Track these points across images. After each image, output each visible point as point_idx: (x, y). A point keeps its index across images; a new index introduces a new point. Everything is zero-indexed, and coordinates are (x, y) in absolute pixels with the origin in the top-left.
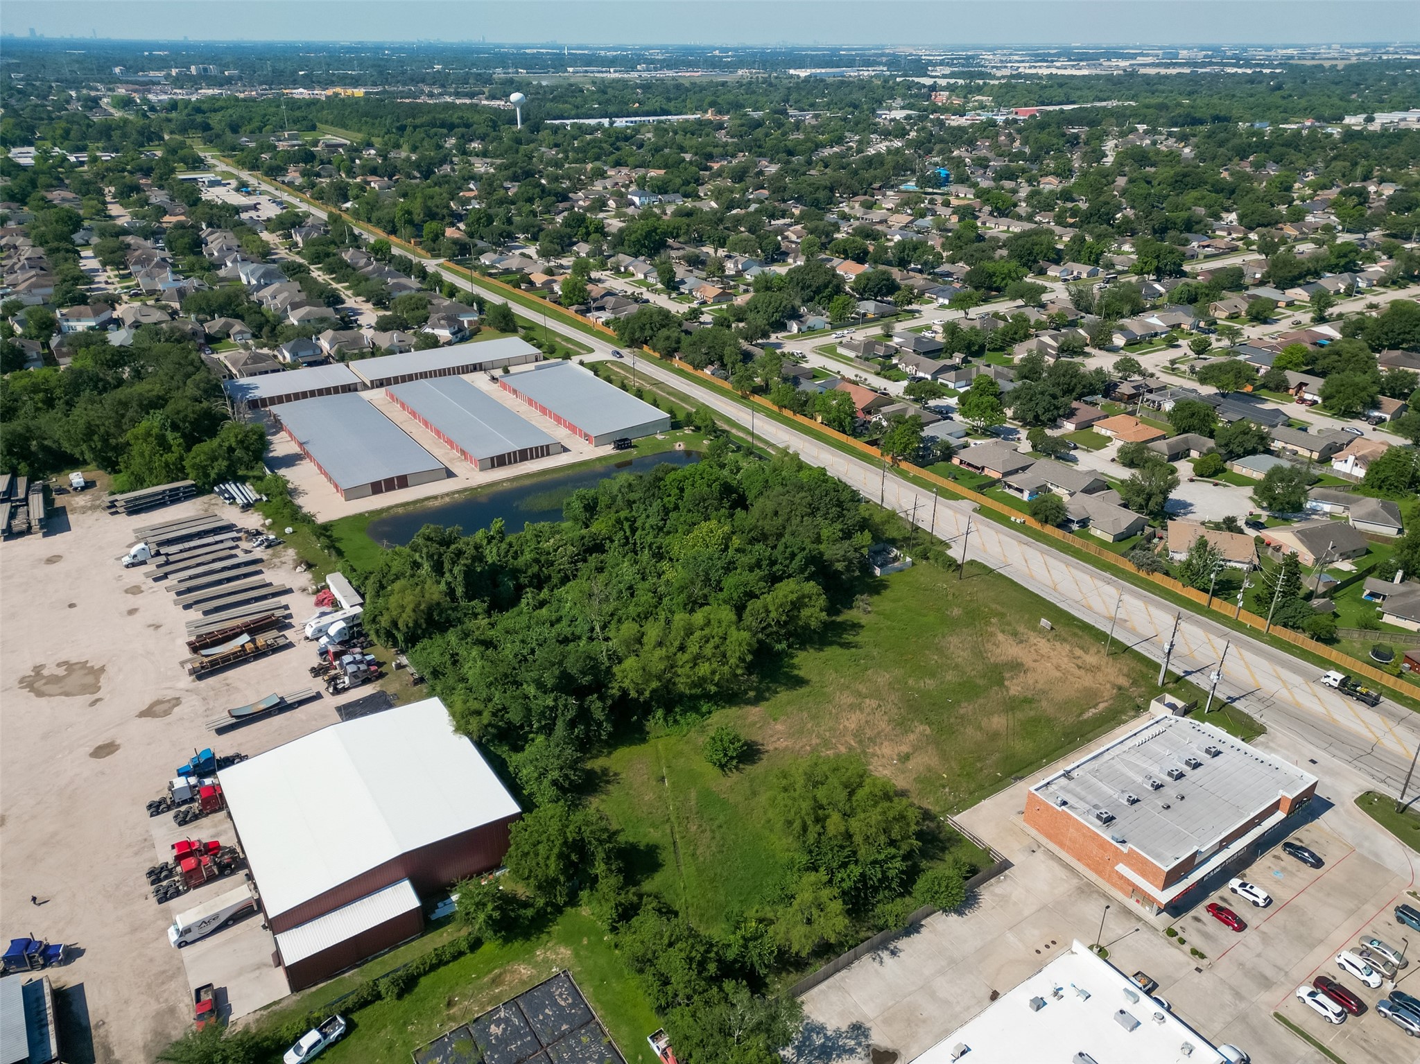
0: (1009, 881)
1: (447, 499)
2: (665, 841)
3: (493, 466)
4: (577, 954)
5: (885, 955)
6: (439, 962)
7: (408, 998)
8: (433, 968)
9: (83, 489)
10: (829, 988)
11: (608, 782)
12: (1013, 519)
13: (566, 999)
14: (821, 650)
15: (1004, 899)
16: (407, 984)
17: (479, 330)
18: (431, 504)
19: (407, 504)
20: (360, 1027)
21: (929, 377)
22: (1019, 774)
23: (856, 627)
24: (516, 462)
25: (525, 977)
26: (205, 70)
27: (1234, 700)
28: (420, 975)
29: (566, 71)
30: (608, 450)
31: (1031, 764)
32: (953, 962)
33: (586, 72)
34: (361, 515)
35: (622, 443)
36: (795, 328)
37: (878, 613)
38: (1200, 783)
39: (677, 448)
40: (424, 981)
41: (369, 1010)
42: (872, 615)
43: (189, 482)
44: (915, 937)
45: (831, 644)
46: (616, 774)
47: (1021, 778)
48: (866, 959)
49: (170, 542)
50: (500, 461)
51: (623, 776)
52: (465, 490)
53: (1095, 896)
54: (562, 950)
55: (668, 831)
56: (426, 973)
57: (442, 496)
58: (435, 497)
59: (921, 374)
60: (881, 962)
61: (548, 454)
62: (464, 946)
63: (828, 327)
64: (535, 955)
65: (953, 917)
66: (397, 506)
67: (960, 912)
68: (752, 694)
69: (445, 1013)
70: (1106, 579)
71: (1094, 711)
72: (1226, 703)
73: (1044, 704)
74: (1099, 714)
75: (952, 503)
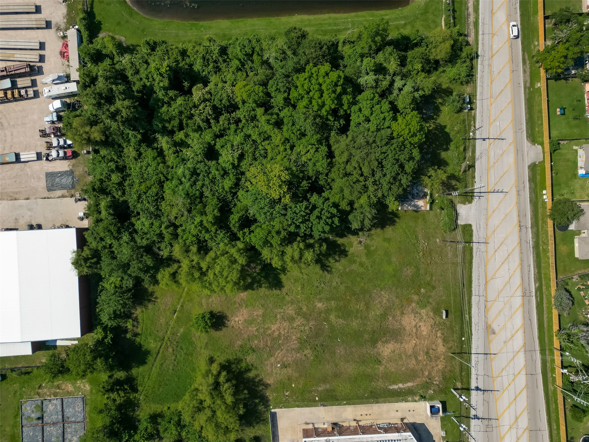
2: (154, 352)
4: (91, 390)
11: (149, 301)
12: (544, 192)
13: (78, 408)
20: (8, 379)
22: (325, 403)
25: (69, 390)
27: (476, 417)
31: (337, 400)
46: (156, 298)
47: (324, 406)
51: (159, 300)
54: (87, 386)
55: (159, 347)
64: (76, 383)
69: (37, 390)
70: (527, 292)
71: (401, 385)
72: (470, 418)
73: (381, 368)
74: (401, 389)
75: (526, 143)
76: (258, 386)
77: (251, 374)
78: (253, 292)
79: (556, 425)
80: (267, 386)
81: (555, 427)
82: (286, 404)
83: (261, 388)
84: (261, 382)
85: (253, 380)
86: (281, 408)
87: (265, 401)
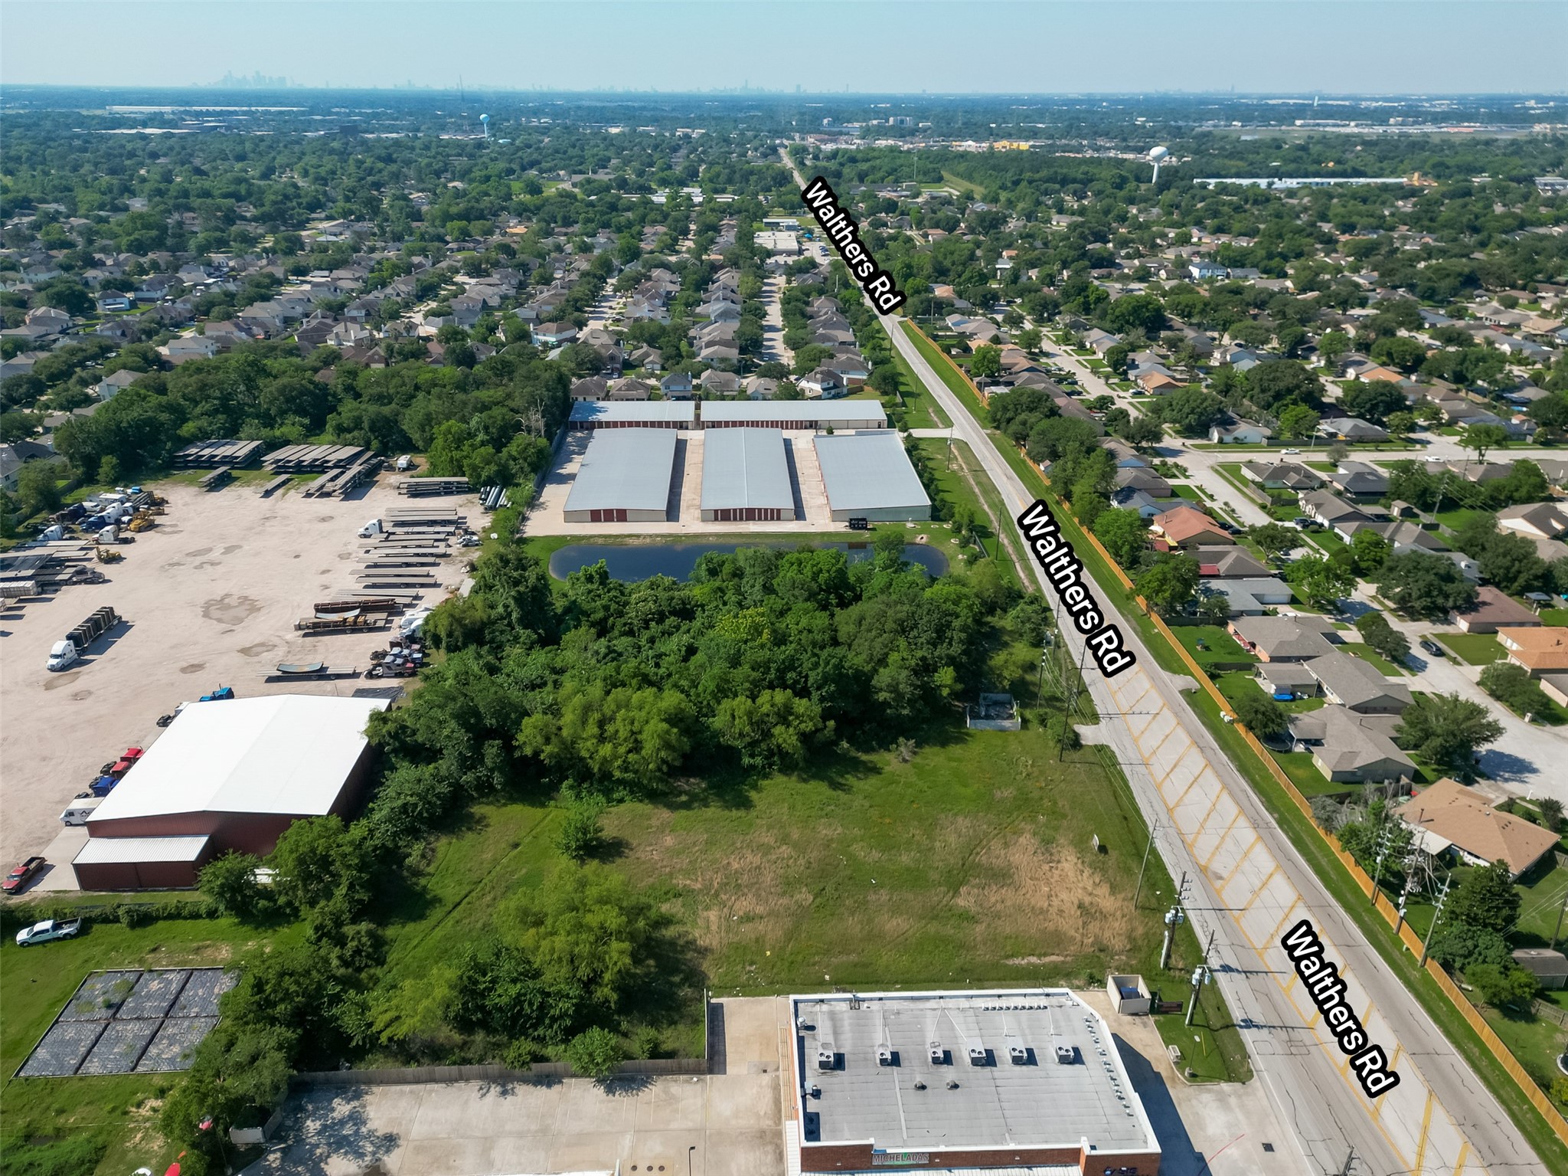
0: (699, 1086)
1: (648, 540)
3: (716, 519)
5: (495, 1090)
6: (175, 915)
7: (139, 931)
8: (171, 917)
9: (405, 470)
10: (411, 1092)
11: (473, 830)
12: (1222, 714)
14: (805, 781)
15: (671, 1100)
16: (142, 920)
17: (861, 389)
18: (630, 541)
19: (610, 536)
20: (90, 936)
21: (1326, 523)
22: (848, 987)
23: (874, 770)
24: (741, 519)
25: (221, 957)
26: (902, 122)
27: (1249, 1024)
28: (157, 919)
29: (1293, 124)
30: (841, 527)
31: (877, 982)
32: (544, 1131)
33: (1318, 125)
34: (564, 537)
35: (858, 522)
36: (1215, 435)
37: (915, 766)
38: (999, 1083)
39: (918, 540)
40: (161, 924)
41: (103, 927)
42: (908, 766)
43: (465, 479)
44: (542, 1091)
45: (822, 779)
48: (475, 1085)
49: (403, 524)
50: (724, 515)
52: (670, 535)
53: (770, 1148)
56: (165, 918)
57: (645, 536)
58: (638, 536)
59: (1319, 519)
60: (484, 1095)
61: (779, 519)
62: (203, 910)
63: (1265, 441)
64: (243, 944)
65: (600, 1091)
66: (600, 536)
67: (610, 1090)
68: (684, 798)
70: (1259, 821)
71: (1034, 960)
72: (1234, 1025)
73: (980, 929)
74: (1035, 966)
75: (1166, 675)
76: (682, 952)
77: (669, 932)
78: (690, 813)
79: (1476, 1045)
80: (704, 952)
81: (1476, 1050)
82: (750, 989)
83: (689, 955)
84: (691, 944)
85: (672, 943)
86: (737, 995)
87: (696, 979)
